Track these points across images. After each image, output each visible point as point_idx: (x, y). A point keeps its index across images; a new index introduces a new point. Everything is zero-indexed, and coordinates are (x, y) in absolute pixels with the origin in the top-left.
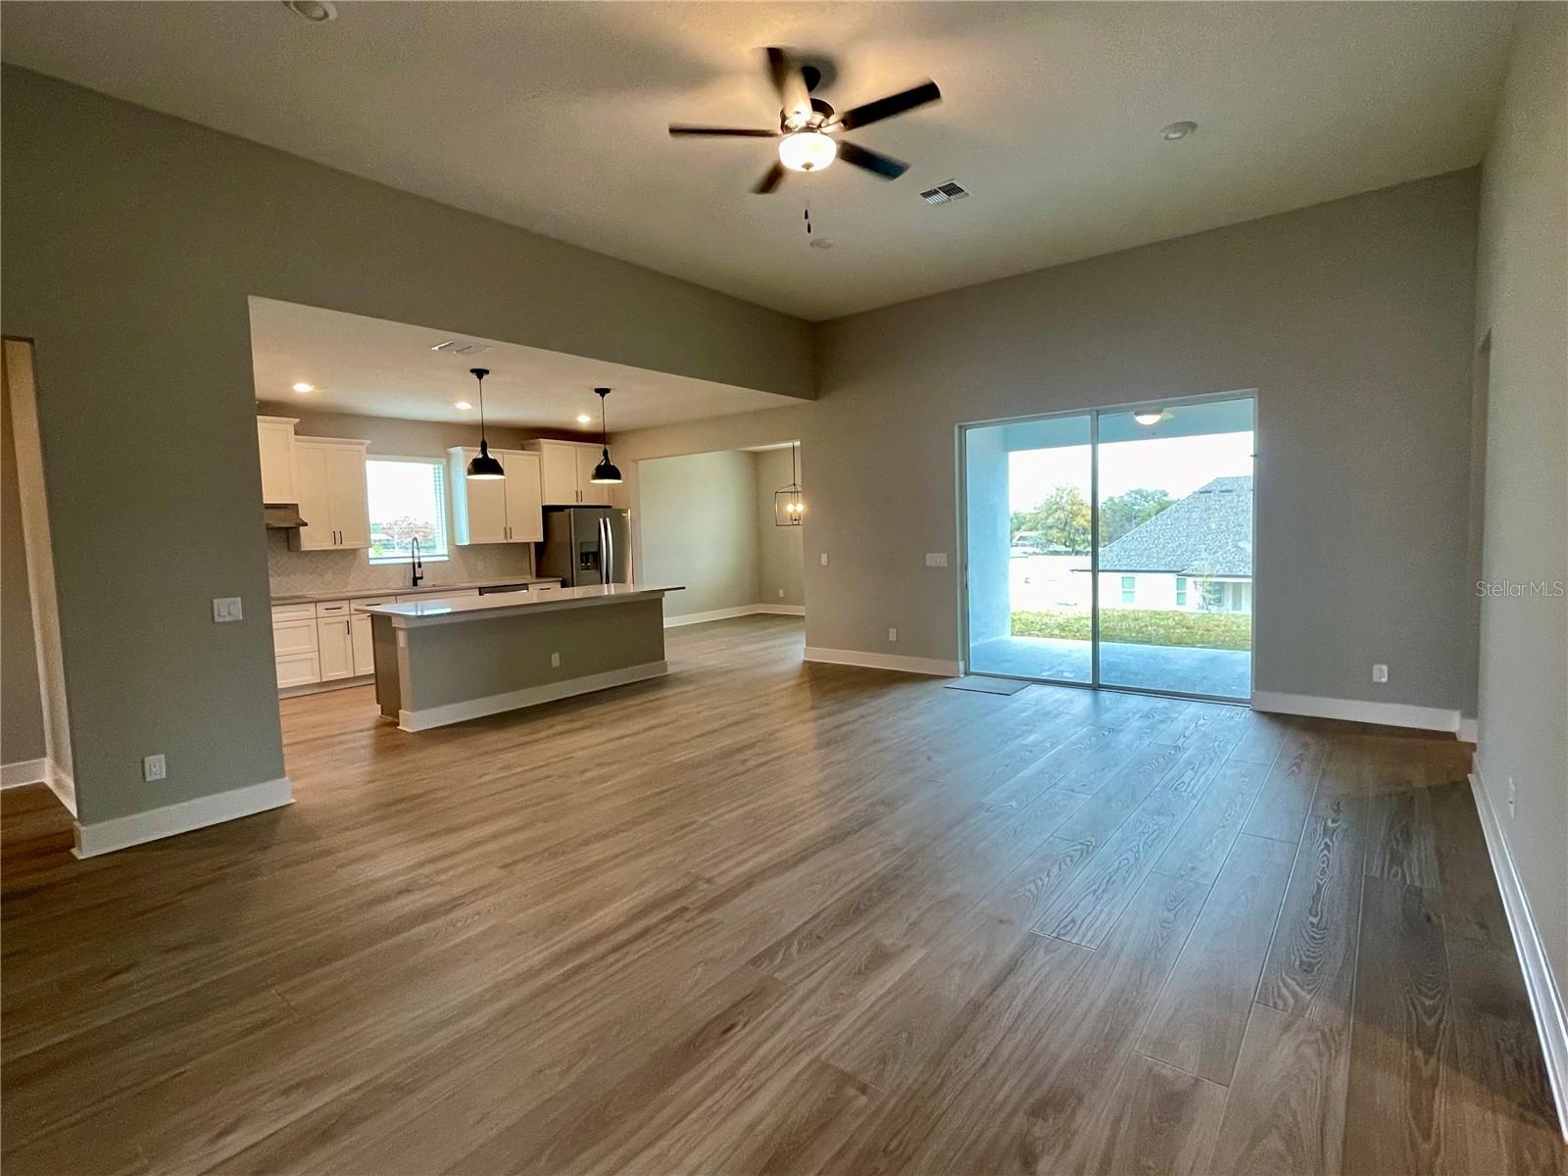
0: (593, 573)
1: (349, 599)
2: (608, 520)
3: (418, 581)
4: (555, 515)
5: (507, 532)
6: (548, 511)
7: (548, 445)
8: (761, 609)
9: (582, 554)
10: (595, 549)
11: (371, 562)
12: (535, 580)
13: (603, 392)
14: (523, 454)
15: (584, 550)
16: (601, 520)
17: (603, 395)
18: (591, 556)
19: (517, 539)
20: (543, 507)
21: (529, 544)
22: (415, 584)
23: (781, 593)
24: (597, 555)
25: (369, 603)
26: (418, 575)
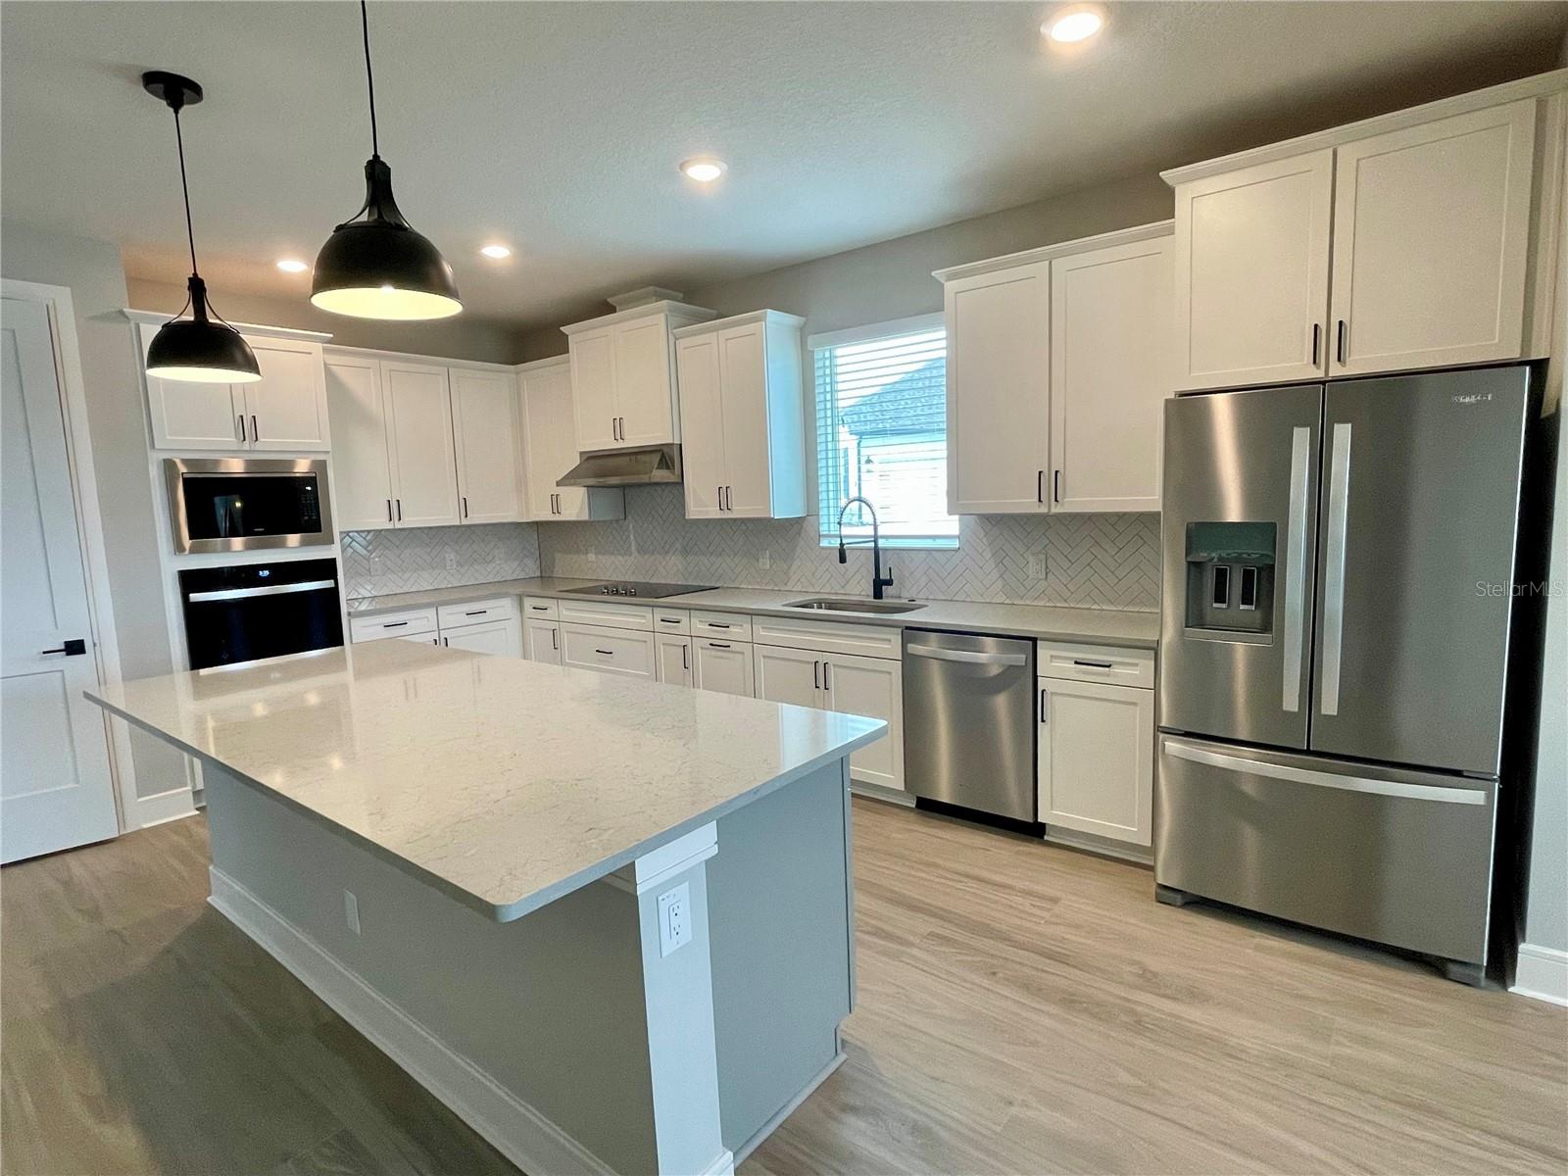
1: (689, 609)
3: (885, 588)
5: (1048, 484)
11: (822, 543)
25: (713, 621)
26: (884, 576)
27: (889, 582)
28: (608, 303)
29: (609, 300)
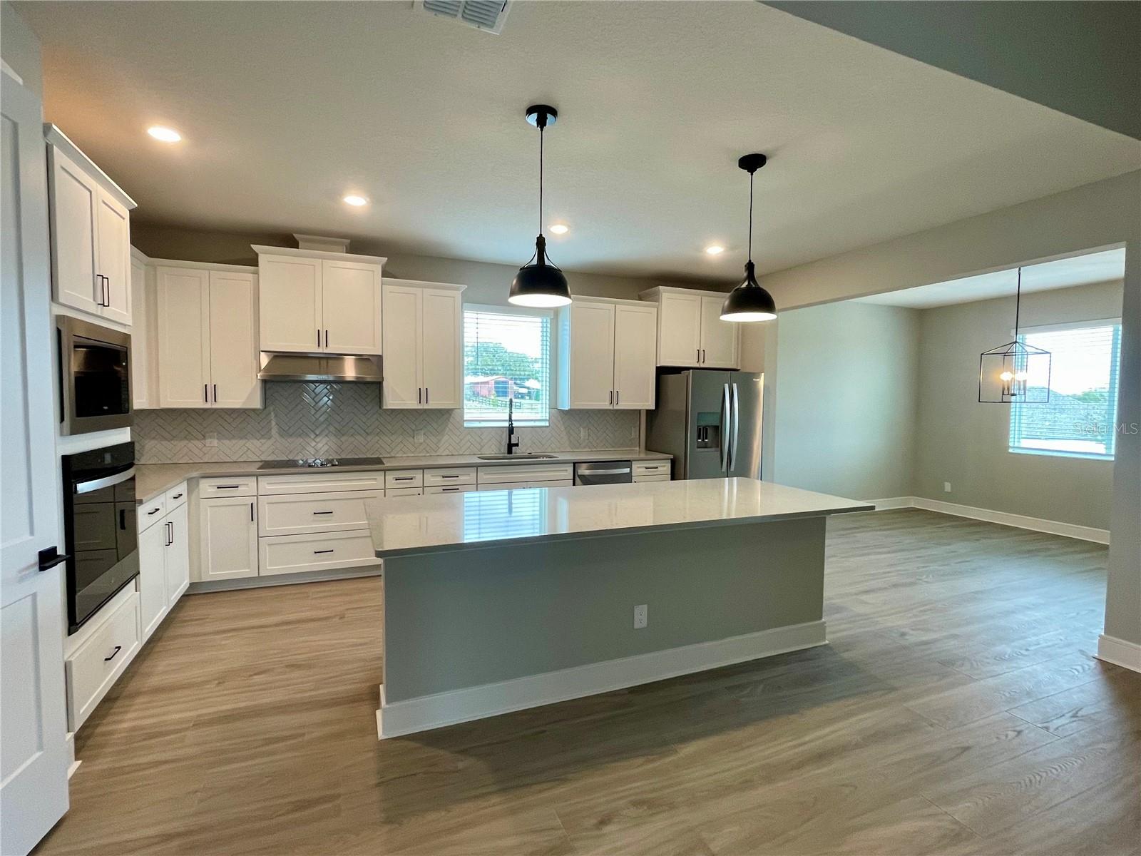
0: (712, 453)
1: (423, 468)
2: (735, 386)
3: (514, 448)
4: (672, 378)
5: (614, 396)
6: (662, 372)
7: (668, 295)
8: (913, 503)
9: (699, 430)
10: (716, 423)
11: (466, 425)
12: (643, 456)
13: (752, 162)
14: (639, 305)
15: (703, 423)
16: (727, 386)
17: (752, 170)
18: (710, 432)
19: (623, 405)
20: (657, 368)
21: (640, 411)
22: (510, 452)
23: (948, 487)
24: (718, 430)
25: (445, 474)
26: (513, 441)
27: (517, 445)
28: (294, 237)
29: (294, 235)
